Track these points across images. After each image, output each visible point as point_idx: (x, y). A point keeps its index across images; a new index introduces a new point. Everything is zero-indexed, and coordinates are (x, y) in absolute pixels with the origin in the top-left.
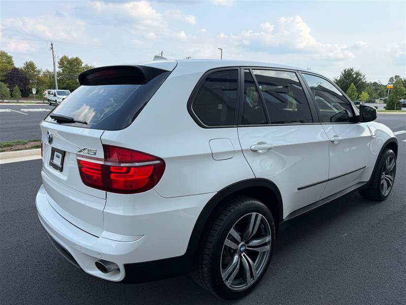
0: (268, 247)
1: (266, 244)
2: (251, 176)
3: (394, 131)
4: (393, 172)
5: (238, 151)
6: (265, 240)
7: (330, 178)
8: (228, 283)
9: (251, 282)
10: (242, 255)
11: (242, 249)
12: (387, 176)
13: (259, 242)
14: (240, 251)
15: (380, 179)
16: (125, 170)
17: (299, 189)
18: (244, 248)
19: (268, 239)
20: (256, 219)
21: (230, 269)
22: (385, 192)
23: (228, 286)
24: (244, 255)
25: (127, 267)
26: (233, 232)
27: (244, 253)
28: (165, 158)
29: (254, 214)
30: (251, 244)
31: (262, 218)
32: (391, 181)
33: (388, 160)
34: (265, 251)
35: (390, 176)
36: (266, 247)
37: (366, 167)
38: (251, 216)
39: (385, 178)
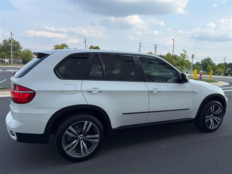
1: (97, 138)
2: (85, 103)
4: (221, 115)
5: (79, 91)
6: (95, 136)
9: (83, 155)
10: (81, 141)
11: (80, 138)
12: (215, 117)
13: (90, 137)
14: (79, 139)
15: (204, 119)
16: (18, 94)
17: (123, 114)
18: (82, 138)
19: (98, 136)
20: (87, 125)
21: (70, 145)
23: (68, 153)
24: (82, 142)
25: (17, 134)
26: (70, 128)
28: (36, 91)
29: (86, 122)
30: (86, 137)
31: (92, 124)
32: (219, 121)
33: (212, 107)
34: (96, 142)
35: (217, 118)
36: (96, 140)
37: (189, 109)
38: (84, 123)
39: (213, 119)
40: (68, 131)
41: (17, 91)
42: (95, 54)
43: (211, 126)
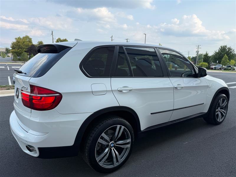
0: (129, 146)
1: (128, 143)
2: (117, 105)
3: (226, 82)
4: (226, 108)
5: (109, 91)
6: (127, 141)
7: (174, 109)
8: (101, 164)
9: (116, 164)
10: (112, 149)
11: (112, 145)
12: (222, 110)
13: (122, 142)
14: (111, 146)
15: (215, 112)
16: (39, 98)
17: (151, 114)
18: (113, 145)
19: (129, 140)
20: (120, 129)
21: (102, 155)
22: (220, 120)
23: (101, 165)
24: (113, 149)
25: (40, 149)
26: (103, 135)
27: (113, 148)
28: (62, 93)
29: (119, 126)
30: (118, 143)
31: (124, 128)
32: (224, 113)
33: (221, 100)
34: (127, 148)
35: (223, 110)
36: (127, 145)
37: (204, 103)
38: (116, 127)
39: (220, 111)
40: (100, 138)
41: (36, 94)
42: (119, 47)
43: (219, 119)
